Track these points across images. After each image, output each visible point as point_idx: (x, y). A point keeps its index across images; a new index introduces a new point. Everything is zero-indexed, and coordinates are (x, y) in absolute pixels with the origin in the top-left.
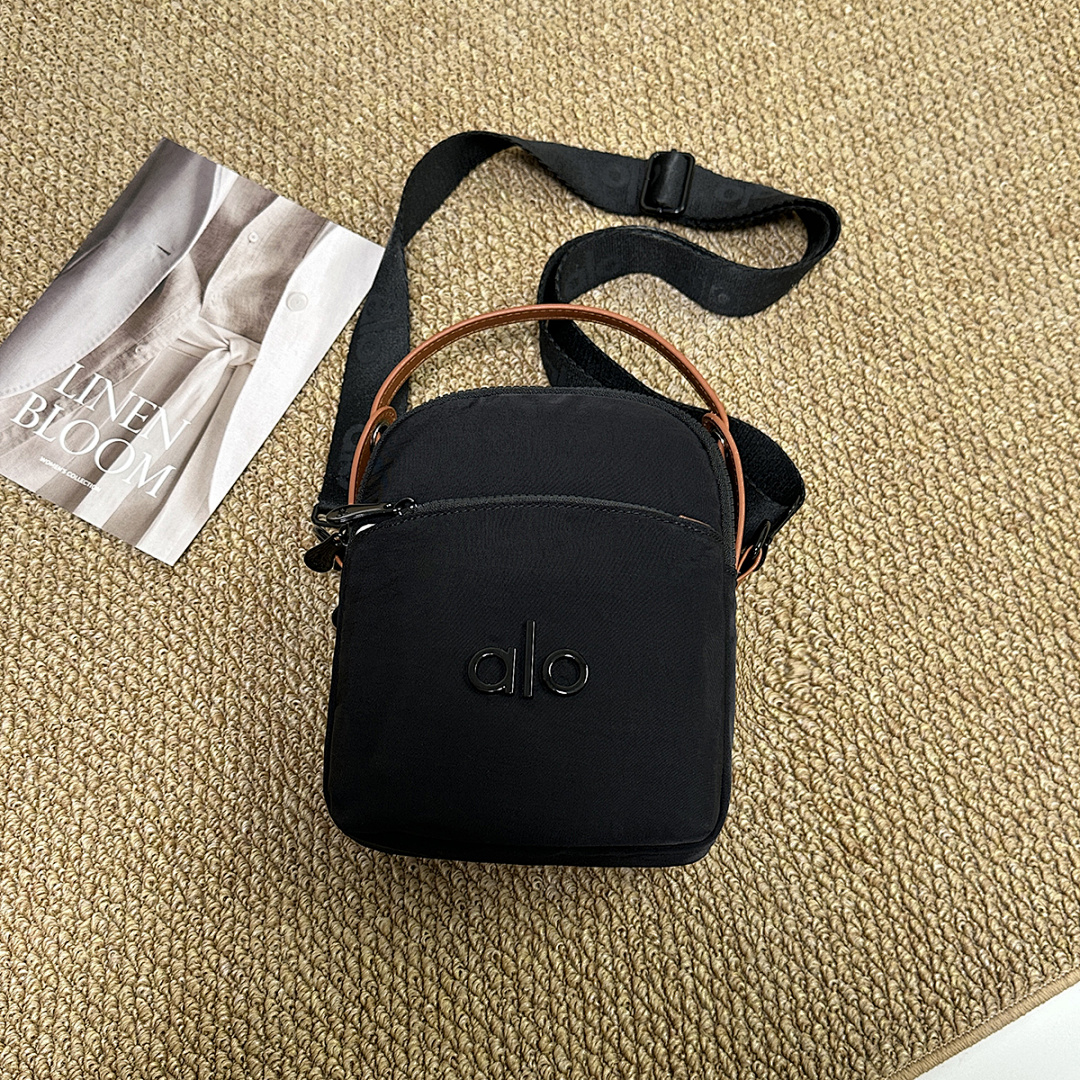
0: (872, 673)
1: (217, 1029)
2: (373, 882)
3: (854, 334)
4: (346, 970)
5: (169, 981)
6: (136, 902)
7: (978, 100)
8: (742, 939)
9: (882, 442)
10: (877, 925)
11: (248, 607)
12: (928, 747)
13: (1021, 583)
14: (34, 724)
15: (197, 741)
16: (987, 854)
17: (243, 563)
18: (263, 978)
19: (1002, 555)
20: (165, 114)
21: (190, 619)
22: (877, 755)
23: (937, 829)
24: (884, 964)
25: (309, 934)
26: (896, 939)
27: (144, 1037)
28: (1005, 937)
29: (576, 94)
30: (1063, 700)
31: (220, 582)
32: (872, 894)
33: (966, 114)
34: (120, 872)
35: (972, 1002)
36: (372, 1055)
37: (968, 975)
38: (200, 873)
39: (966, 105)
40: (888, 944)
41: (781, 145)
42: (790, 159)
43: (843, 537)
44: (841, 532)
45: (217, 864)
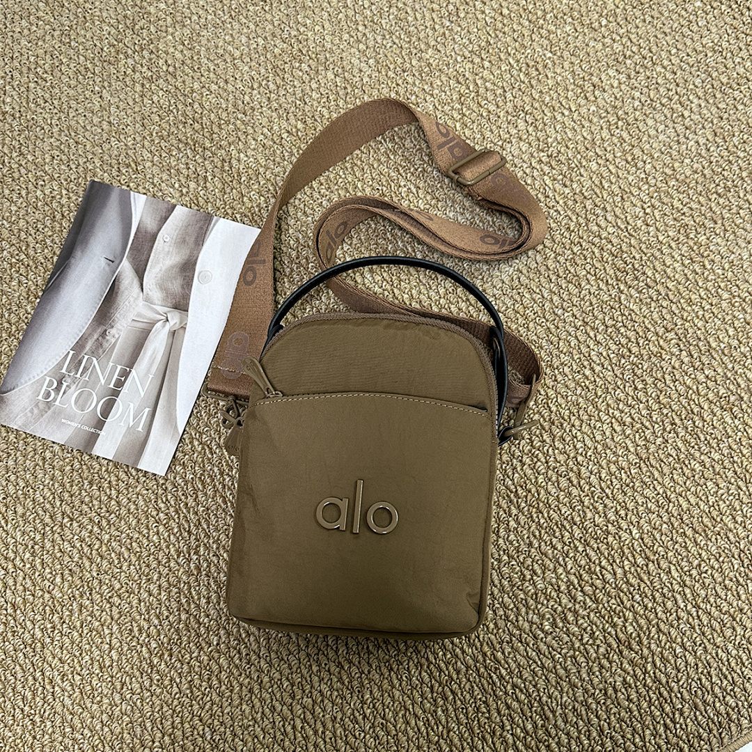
0: (633, 517)
2: (299, 675)
3: (612, 271)
4: (285, 734)
6: (149, 694)
7: (700, 85)
8: (546, 708)
9: (635, 350)
10: (637, 692)
11: (210, 493)
12: (673, 568)
13: (735, 447)
14: (76, 578)
15: (182, 585)
16: (712, 641)
17: (203, 461)
18: (233, 740)
19: (721, 428)
20: (129, 144)
21: (173, 503)
22: (638, 575)
23: (679, 625)
25: (261, 710)
26: (650, 701)
28: (724, 697)
31: (190, 476)
32: (634, 672)
33: (691, 98)
34: (138, 674)
35: (702, 743)
37: (699, 724)
38: (188, 673)
39: (692, 89)
41: (557, 132)
42: (564, 142)
43: (608, 421)
44: (607, 417)
45: (199, 667)
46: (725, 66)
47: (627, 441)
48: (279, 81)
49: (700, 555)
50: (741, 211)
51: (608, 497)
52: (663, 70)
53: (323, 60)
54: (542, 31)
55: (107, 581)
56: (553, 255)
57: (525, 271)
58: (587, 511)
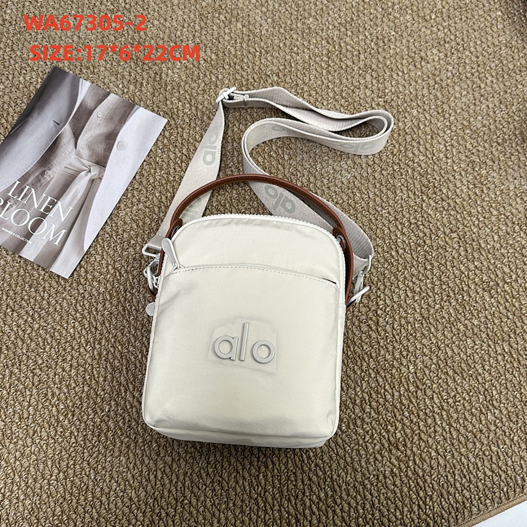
0: (412, 357)
1: (87, 503)
2: (166, 439)
3: (419, 186)
4: (148, 481)
5: (66, 479)
6: (53, 441)
7: (494, 68)
8: (335, 483)
9: (428, 242)
10: (401, 480)
11: (115, 303)
12: (435, 396)
13: (489, 317)
14: (10, 352)
15: (87, 366)
16: (458, 450)
17: (113, 281)
18: (110, 481)
19: (481, 303)
21: (87, 307)
22: (409, 398)
23: (435, 436)
24: (402, 499)
25: (133, 462)
26: (410, 488)
28: (462, 491)
29: (293, 54)
30: (503, 377)
31: (102, 289)
32: (400, 465)
33: (487, 75)
34: (47, 426)
35: (443, 521)
36: (157, 522)
37: (442, 507)
38: (84, 429)
39: (488, 70)
40: (406, 490)
41: (392, 86)
42: (396, 93)
43: (404, 288)
44: (403, 285)
45: (93, 425)
46: (513, 58)
47: (415, 304)
48: (202, 24)
49: (456, 389)
50: (512, 157)
51: (397, 342)
52: (470, 54)
53: (236, 15)
54: (390, 16)
55: (33, 358)
56: (379, 169)
57: (358, 178)
58: (381, 349)
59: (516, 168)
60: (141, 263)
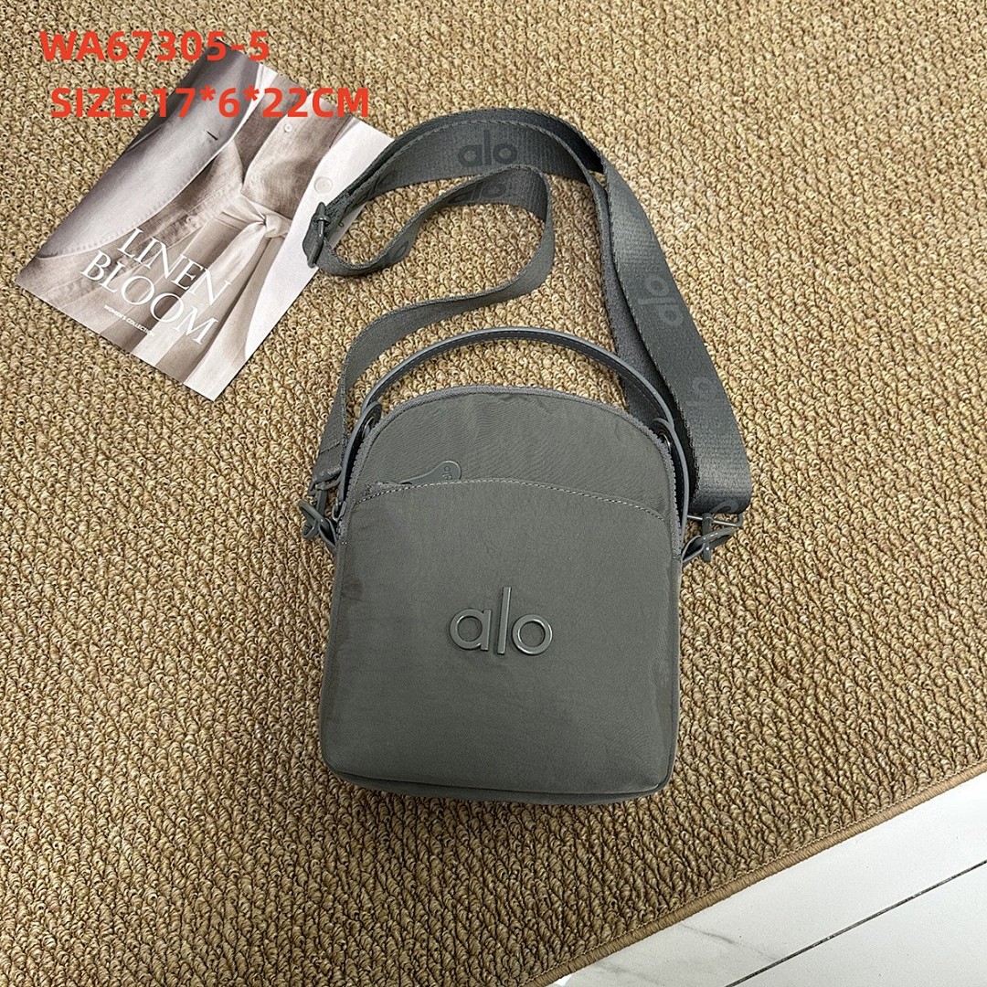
0: (807, 525)
1: (249, 780)
3: (808, 242)
5: (211, 740)
6: (186, 676)
7: (927, 46)
9: (825, 334)
10: (791, 729)
11: (286, 443)
12: (849, 588)
13: (935, 457)
15: (241, 550)
16: (890, 677)
17: (282, 407)
18: (289, 742)
19: (920, 434)
20: (229, 24)
21: (238, 451)
22: (808, 592)
23: (851, 655)
24: (794, 761)
26: (807, 741)
27: (188, 784)
28: (900, 745)
29: (582, 23)
30: (962, 556)
31: (263, 422)
32: (789, 704)
33: (916, 58)
34: (174, 651)
35: (869, 795)
36: (375, 806)
37: (867, 773)
38: (240, 655)
39: (918, 50)
40: (800, 744)
41: (756, 76)
42: (764, 88)
43: (787, 412)
44: (786, 408)
45: (255, 649)
46: (958, 30)
47: (807, 438)
49: (883, 577)
50: (964, 192)
51: (780, 501)
52: (886, 24)
55: (146, 536)
56: (739, 215)
57: (703, 230)
58: (755, 514)
59: (971, 210)
60: (330, 377)
